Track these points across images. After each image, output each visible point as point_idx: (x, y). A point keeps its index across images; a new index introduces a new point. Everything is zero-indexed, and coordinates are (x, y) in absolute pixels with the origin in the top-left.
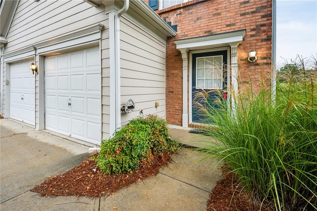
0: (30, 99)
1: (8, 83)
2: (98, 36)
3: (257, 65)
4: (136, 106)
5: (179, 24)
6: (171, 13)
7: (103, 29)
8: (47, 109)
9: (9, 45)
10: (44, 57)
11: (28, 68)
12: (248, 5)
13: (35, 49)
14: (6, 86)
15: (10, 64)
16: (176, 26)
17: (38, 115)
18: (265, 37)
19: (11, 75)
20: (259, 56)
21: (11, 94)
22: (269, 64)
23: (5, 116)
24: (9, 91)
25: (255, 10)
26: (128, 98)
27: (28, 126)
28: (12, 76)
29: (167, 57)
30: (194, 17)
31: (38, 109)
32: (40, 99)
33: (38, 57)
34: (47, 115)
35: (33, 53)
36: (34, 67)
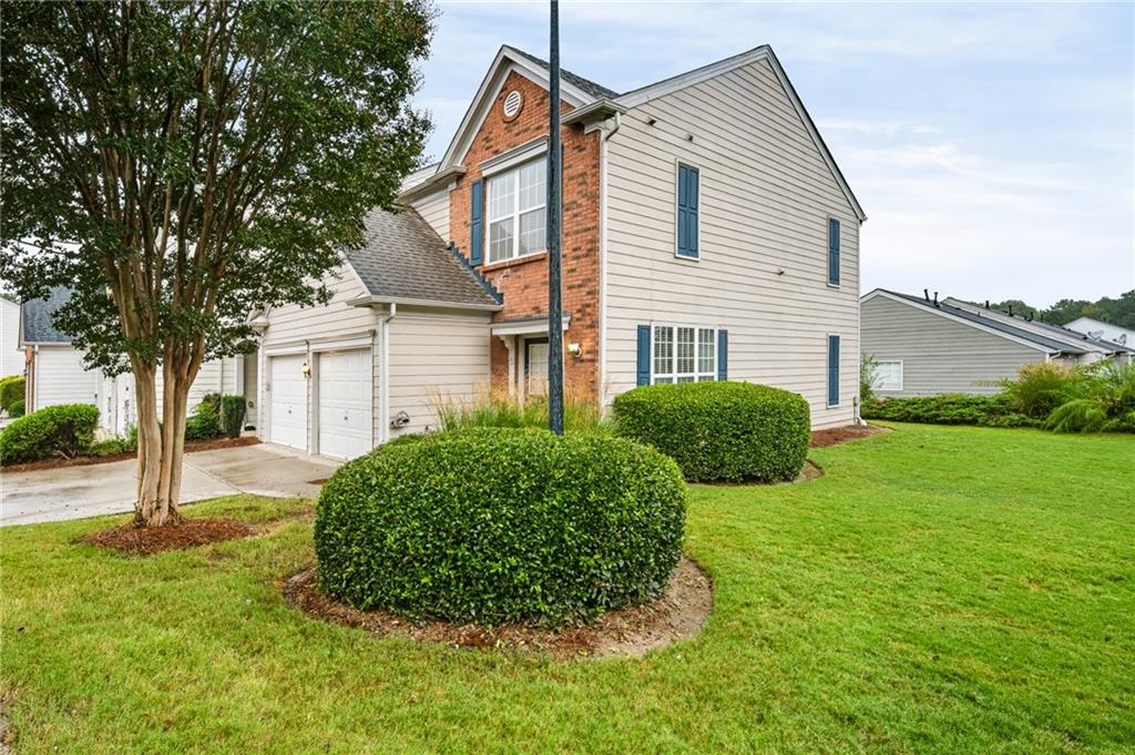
0: (301, 413)
1: (269, 388)
2: (370, 341)
3: (582, 361)
4: (411, 420)
5: (506, 293)
6: (497, 273)
7: (374, 334)
8: (321, 427)
9: (271, 329)
10: (318, 354)
11: (297, 368)
12: (574, 274)
13: (308, 343)
14: (266, 393)
15: (272, 358)
16: (502, 294)
17: (310, 434)
18: (589, 322)
19: (274, 377)
20: (584, 348)
21: (274, 405)
22: (593, 361)
23: (264, 440)
24: (270, 398)
25: (580, 282)
26: (399, 410)
27: (297, 450)
28: (275, 375)
29: (492, 343)
30: (521, 284)
31: (310, 426)
32: (313, 412)
33: (311, 354)
34: (321, 435)
35: (305, 348)
36: (306, 369)
